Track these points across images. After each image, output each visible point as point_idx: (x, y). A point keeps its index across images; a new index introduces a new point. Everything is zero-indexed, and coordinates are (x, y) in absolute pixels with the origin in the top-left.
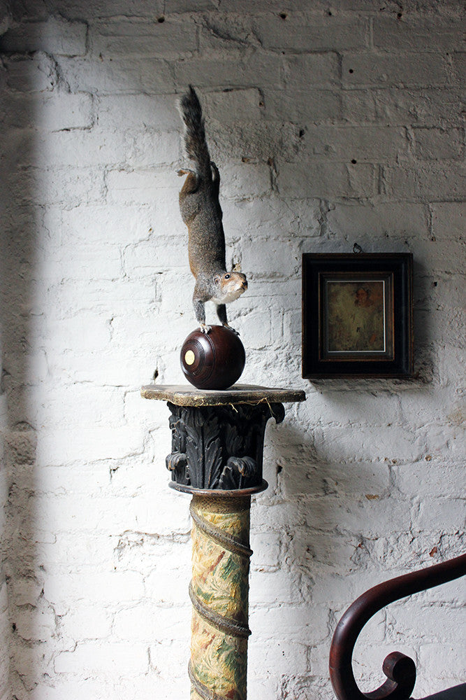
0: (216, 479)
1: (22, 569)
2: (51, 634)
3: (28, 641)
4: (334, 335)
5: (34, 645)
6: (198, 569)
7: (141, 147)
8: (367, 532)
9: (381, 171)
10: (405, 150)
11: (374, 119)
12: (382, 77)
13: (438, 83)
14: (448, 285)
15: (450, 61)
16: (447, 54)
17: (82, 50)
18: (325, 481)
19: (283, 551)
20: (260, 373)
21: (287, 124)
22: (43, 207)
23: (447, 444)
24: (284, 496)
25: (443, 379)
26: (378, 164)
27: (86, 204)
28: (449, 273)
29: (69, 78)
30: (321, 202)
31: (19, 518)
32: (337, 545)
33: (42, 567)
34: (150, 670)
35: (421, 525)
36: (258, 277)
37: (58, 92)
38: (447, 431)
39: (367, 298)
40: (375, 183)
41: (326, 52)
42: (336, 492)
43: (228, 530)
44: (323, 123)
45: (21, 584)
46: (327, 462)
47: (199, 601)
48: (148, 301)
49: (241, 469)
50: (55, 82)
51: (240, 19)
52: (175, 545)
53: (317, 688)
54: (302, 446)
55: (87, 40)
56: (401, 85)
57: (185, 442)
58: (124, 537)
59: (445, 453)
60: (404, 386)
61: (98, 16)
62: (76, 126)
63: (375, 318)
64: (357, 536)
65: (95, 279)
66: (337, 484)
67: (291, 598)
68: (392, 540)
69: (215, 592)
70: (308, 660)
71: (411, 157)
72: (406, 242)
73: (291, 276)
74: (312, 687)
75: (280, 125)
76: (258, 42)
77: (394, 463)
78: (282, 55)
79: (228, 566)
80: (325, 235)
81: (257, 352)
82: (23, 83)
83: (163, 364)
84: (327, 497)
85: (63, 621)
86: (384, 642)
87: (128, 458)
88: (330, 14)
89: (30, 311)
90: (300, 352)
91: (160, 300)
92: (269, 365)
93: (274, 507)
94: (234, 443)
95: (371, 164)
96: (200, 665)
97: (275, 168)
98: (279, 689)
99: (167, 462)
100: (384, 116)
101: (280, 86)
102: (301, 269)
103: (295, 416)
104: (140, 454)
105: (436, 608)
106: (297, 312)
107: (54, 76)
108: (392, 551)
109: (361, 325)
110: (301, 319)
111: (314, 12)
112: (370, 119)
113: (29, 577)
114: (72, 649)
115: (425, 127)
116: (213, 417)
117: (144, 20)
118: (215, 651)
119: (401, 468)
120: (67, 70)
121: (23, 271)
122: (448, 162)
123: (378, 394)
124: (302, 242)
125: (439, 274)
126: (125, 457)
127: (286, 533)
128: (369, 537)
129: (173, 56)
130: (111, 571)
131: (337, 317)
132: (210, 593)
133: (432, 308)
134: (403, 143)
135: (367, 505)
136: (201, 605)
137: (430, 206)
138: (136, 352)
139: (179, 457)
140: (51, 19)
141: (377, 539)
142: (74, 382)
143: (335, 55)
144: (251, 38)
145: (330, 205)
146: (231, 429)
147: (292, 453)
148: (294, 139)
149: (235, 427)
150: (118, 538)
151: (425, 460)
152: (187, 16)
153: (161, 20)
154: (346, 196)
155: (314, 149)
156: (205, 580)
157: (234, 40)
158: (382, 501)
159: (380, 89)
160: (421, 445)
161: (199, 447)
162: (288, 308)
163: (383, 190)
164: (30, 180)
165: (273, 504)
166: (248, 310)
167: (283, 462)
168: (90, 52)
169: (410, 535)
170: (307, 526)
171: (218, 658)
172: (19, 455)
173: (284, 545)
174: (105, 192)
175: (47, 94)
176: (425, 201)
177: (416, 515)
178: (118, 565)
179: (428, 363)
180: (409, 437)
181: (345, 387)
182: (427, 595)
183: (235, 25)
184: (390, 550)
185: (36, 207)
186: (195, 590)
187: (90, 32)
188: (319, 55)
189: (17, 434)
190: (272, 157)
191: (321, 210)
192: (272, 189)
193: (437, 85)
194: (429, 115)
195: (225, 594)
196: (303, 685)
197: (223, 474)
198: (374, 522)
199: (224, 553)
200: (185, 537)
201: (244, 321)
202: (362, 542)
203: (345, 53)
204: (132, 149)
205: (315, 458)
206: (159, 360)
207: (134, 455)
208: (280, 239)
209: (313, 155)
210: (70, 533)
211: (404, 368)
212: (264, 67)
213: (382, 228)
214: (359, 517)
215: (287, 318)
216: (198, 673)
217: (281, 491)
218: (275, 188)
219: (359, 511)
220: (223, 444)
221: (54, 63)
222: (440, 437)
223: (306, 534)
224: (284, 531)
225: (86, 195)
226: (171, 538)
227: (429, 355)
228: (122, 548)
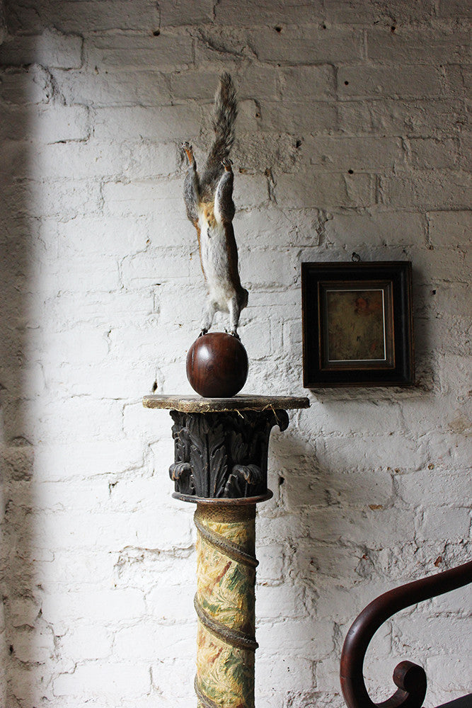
0: (222, 488)
1: (19, 588)
2: (50, 656)
3: (25, 663)
4: (335, 345)
5: (32, 668)
6: (203, 581)
7: (138, 159)
8: (371, 543)
9: (378, 180)
10: (402, 160)
11: (370, 130)
12: (377, 88)
13: (432, 94)
14: (447, 293)
15: (444, 72)
16: (441, 66)
17: (77, 62)
18: (327, 492)
19: (286, 564)
20: (260, 383)
21: (284, 134)
22: (38, 219)
23: (450, 452)
24: (287, 508)
25: (444, 387)
26: (374, 174)
27: (82, 216)
28: (448, 281)
29: (65, 91)
30: (319, 212)
31: (15, 536)
32: (341, 557)
33: (40, 587)
34: (152, 690)
35: (425, 534)
36: (256, 287)
37: (54, 104)
38: (449, 439)
39: (367, 307)
40: (372, 192)
41: (321, 64)
42: (339, 503)
43: (234, 539)
44: (319, 134)
45: (18, 604)
46: (329, 473)
47: (205, 613)
48: (146, 312)
49: (247, 477)
50: (51, 94)
51: (236, 32)
52: (177, 560)
53: (323, 704)
54: (304, 456)
55: (82, 53)
56: (396, 97)
57: (189, 451)
58: (124, 553)
59: (447, 461)
60: (405, 395)
61: (93, 29)
62: (72, 138)
63: (374, 327)
64: (360, 547)
65: (93, 291)
66: (340, 494)
67: (296, 612)
68: (396, 550)
69: (221, 603)
70: (314, 675)
71: (408, 167)
72: (404, 251)
73: (290, 286)
74: (318, 704)
75: (276, 135)
76: (254, 55)
77: (397, 472)
78: (278, 67)
79: (234, 577)
80: (324, 245)
81: (257, 362)
82: (19, 96)
83: (161, 376)
84: (330, 508)
85: (62, 641)
86: (390, 655)
87: (127, 472)
88: (325, 27)
89: (26, 324)
90: (301, 362)
91: (159, 312)
92: (270, 374)
93: (277, 519)
94: (239, 451)
95: (368, 174)
96: (207, 679)
97: (272, 178)
99: (170, 472)
100: (380, 127)
101: (276, 98)
102: (300, 279)
103: (297, 426)
104: (139, 468)
105: (442, 618)
106: (296, 322)
107: (50, 89)
108: (396, 562)
109: (361, 334)
110: (301, 329)
111: (309, 25)
112: (367, 129)
113: (26, 597)
114: (72, 671)
115: (421, 137)
116: (218, 424)
117: (140, 33)
118: (223, 665)
119: (404, 477)
120: (63, 83)
121: (18, 284)
122: (444, 171)
123: (380, 402)
124: (301, 251)
125: (438, 282)
126: (125, 471)
127: (289, 546)
128: (373, 548)
129: (169, 69)
130: (111, 589)
131: (337, 326)
132: (216, 604)
133: (431, 315)
134: (399, 153)
135: (371, 515)
136: (207, 617)
137: (428, 216)
138: (134, 364)
139: (182, 467)
140: (46, 32)
141: (381, 550)
142: (71, 395)
143: (330, 67)
144: (247, 51)
145: (328, 215)
146: (236, 436)
147: (294, 464)
148: (291, 150)
149: (240, 434)
150: (117, 555)
151: (428, 469)
152: (182, 30)
153: (157, 34)
154: (343, 206)
155: (311, 160)
156: (211, 592)
157: (230, 52)
158: (386, 511)
159: (375, 100)
160: (424, 454)
161: (204, 456)
162: (287, 318)
163: (380, 200)
164: (25, 192)
165: (276, 516)
167: (285, 473)
168: (85, 66)
169: (414, 545)
170: (310, 538)
171: (226, 672)
172: (16, 471)
173: (287, 558)
174: (102, 204)
175: (44, 106)
176: (422, 210)
177: (420, 525)
178: (119, 582)
179: (429, 371)
180: (411, 446)
181: (346, 396)
182: (433, 606)
183: (231, 38)
184: (394, 561)
185: (31, 219)
186: (201, 603)
187: (85, 45)
188: (315, 68)
189: (13, 449)
190: (269, 167)
191: (319, 220)
192: (270, 199)
193: (430, 96)
194: (424, 126)
195: (232, 606)
196: (310, 701)
197: (228, 482)
198: (378, 533)
199: (230, 563)
200: (187, 552)
201: (243, 332)
202: (366, 553)
203: (340, 65)
204: (129, 161)
205: (317, 469)
206: (158, 372)
207: (134, 469)
208: (279, 249)
209: (310, 166)
210: (68, 551)
211: (405, 375)
212: (260, 79)
213: (380, 237)
214: (362, 528)
215: (287, 328)
216: (205, 688)
217: (283, 503)
218: (272, 198)
219: (363, 522)
220: (228, 451)
221: (50, 76)
222: (442, 445)
223: (310, 546)
224: (287, 543)
225: (82, 207)
226: (172, 553)
227: (430, 363)
228: (122, 565)
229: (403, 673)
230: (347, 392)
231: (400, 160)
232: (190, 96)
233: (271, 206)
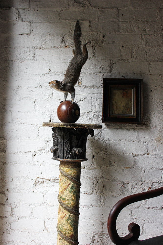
0: (68, 155)
1: (0, 190)
2: (10, 215)
3: (1, 217)
4: (114, 108)
5: (3, 218)
6: (61, 189)
7: (47, 41)
8: (125, 181)
9: (132, 50)
11: (130, 32)
12: (133, 17)
13: (153, 19)
14: (156, 91)
15: (158, 11)
16: (157, 9)
17: (28, 7)
18: (110, 161)
19: (94, 187)
21: (99, 33)
22: (12, 61)
23: (155, 149)
24: (95, 166)
25: (154, 125)
26: (131, 48)
27: (27, 60)
28: (157, 87)
29: (23, 17)
30: (111, 61)
32: (114, 185)
33: (7, 190)
34: (45, 229)
35: (145, 178)
36: (87, 87)
37: (19, 21)
38: (155, 144)
39: (127, 95)
40: (130, 54)
41: (113, 8)
42: (114, 165)
43: (72, 174)
44: (112, 33)
46: (111, 155)
47: (61, 201)
48: (48, 95)
49: (77, 152)
50: (18, 18)
52: (55, 183)
53: (106, 238)
54: (102, 148)
55: (29, 3)
56: (140, 20)
57: (57, 142)
58: (37, 180)
59: (154, 152)
60: (139, 127)
62: (24, 33)
63: (129, 102)
64: (121, 182)
65: (30, 87)
66: (114, 162)
67: (97, 204)
69: (67, 197)
70: (103, 227)
71: (143, 45)
72: (141, 75)
73: (99, 87)
74: (104, 238)
75: (96, 33)
76: (89, 4)
77: (135, 155)
78: (98, 9)
79: (72, 188)
80: (112, 73)
81: (87, 114)
82: (7, 18)
84: (111, 167)
85: (14, 210)
87: (39, 151)
89: (6, 98)
90: (102, 114)
91: (52, 95)
92: (91, 118)
93: (91, 170)
94: (75, 142)
95: (129, 48)
96: (61, 225)
97: (94, 48)
98: (92, 238)
99: (51, 149)
100: (134, 31)
101: (97, 20)
102: (103, 84)
103: (100, 137)
104: (43, 150)
105: (150, 210)
106: (101, 100)
107: (17, 16)
108: (134, 188)
109: (124, 105)
110: (102, 103)
112: (129, 32)
113: (2, 193)
114: (17, 220)
115: (149, 35)
116: (67, 132)
118: (66, 220)
119: (138, 157)
120: (22, 14)
121: (4, 84)
122: (157, 47)
123: (130, 130)
124: (104, 75)
125: (153, 87)
127: (95, 180)
129: (59, 9)
130: (32, 192)
131: (116, 101)
132: (65, 198)
133: (150, 99)
134: (141, 40)
135: (125, 170)
137: (150, 63)
138: (43, 113)
139: (55, 148)
141: (129, 183)
142: (21, 123)
143: (117, 9)
144: (87, 3)
145: (114, 62)
147: (98, 151)
148: (102, 38)
149: (75, 136)
150: (35, 180)
151: (147, 154)
154: (120, 59)
155: (108, 42)
156: (63, 193)
157: (81, 4)
158: (131, 169)
159: (132, 21)
160: (146, 149)
161: (62, 144)
162: (98, 98)
164: (8, 52)
166: (84, 98)
167: (95, 154)
168: (30, 8)
169: (141, 182)
170: (103, 178)
171: (67, 222)
172: (1, 149)
173: (95, 184)
174: (34, 56)
175: (16, 22)
176: (148, 61)
178: (35, 190)
179: (149, 119)
180: (141, 146)
181: (118, 127)
182: (147, 205)
184: (133, 187)
185: (10, 61)
186: (60, 197)
188: (111, 9)
190: (93, 45)
191: (111, 63)
192: (93, 56)
194: (150, 31)
195: (70, 199)
196: (101, 237)
197: (70, 153)
198: (128, 177)
199: (70, 183)
201: (82, 103)
202: (123, 184)
203: (120, 9)
204: (44, 41)
205: (107, 153)
206: (51, 116)
207: (42, 150)
208: (96, 74)
209: (108, 44)
210: (18, 178)
211: (139, 120)
212: (91, 13)
213: (132, 70)
214: (122, 175)
215: (98, 101)
216: (60, 228)
217: (94, 164)
218: (94, 56)
219: (122, 173)
220: (71, 142)
221: (18, 11)
222: (152, 146)
223: (103, 180)
224: (95, 179)
225: (27, 57)
226: (54, 181)
227: (149, 116)
228: (36, 184)
229: (132, 227)
230: (118, 125)
231: (141, 43)
232: (66, 19)
233: (93, 58)
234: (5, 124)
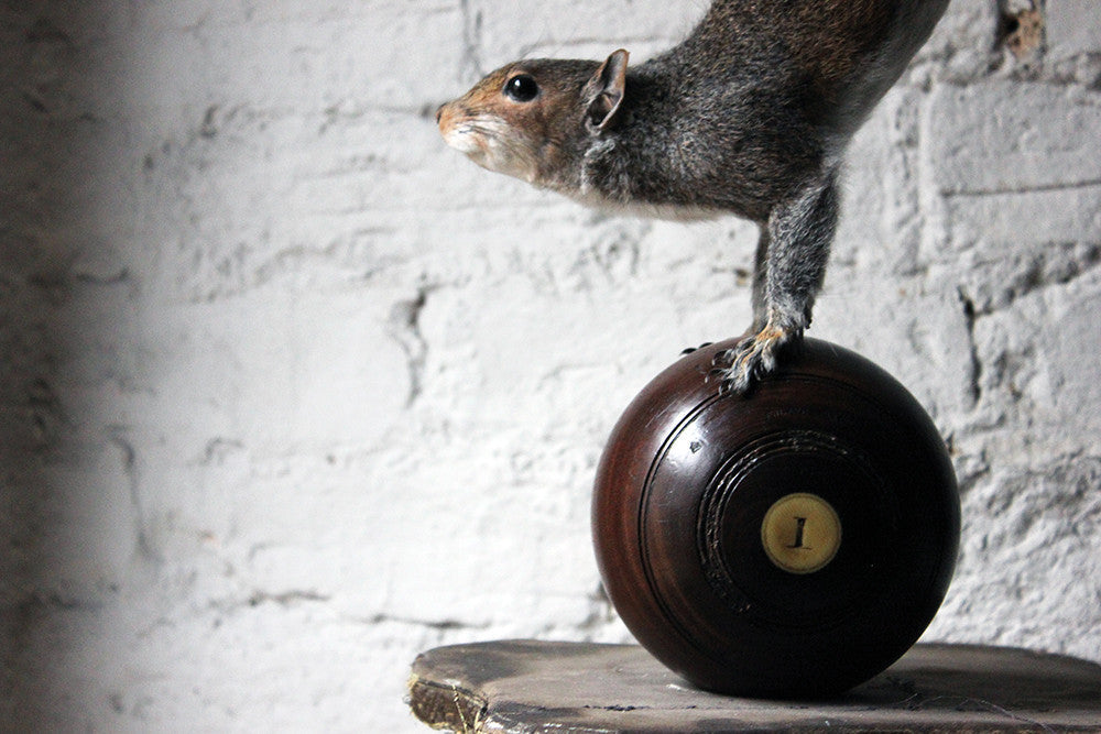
65: (349, 106)
138: (521, 461)
142: (248, 596)
166: (1079, 251)
201: (1058, 311)
234: (55, 600)
